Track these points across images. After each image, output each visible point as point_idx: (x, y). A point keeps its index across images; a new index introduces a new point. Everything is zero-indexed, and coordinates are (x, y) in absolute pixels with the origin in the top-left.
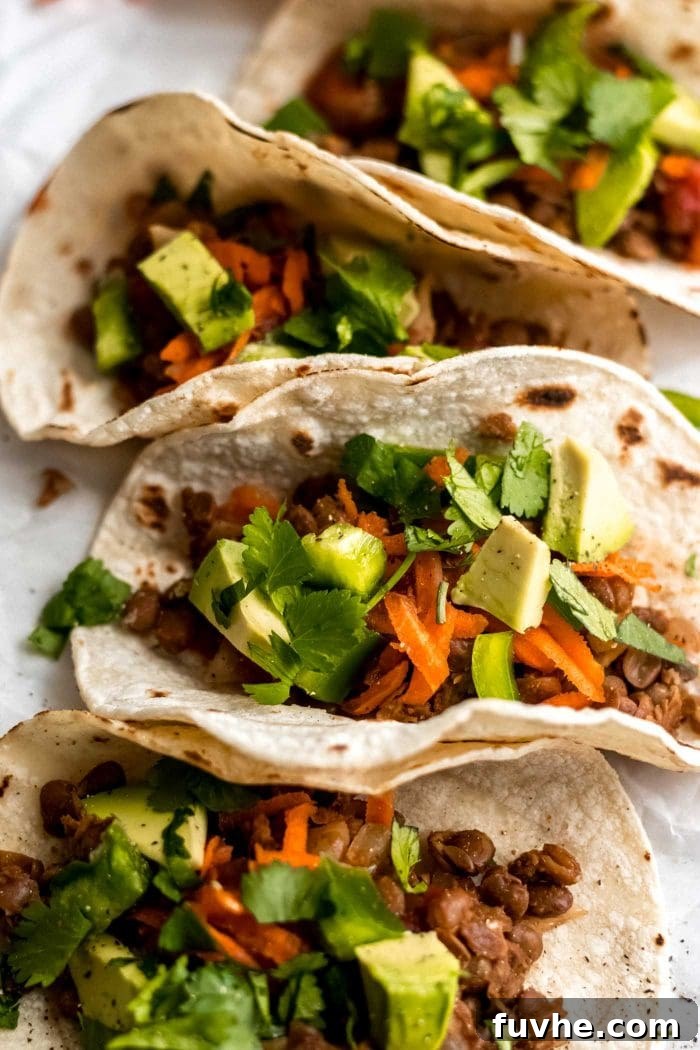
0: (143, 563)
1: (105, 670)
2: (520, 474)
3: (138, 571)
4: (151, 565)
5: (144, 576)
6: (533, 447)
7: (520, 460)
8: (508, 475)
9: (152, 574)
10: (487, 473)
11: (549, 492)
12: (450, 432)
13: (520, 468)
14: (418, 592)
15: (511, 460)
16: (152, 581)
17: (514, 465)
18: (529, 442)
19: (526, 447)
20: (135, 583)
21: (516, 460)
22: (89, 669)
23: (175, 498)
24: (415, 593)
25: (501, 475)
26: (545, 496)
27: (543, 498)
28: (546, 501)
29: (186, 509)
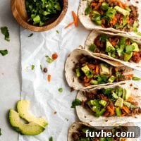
1: (80, 112)
3: (82, 99)
6: (121, 89)
10: (117, 92)
23: (85, 92)
24: (110, 106)
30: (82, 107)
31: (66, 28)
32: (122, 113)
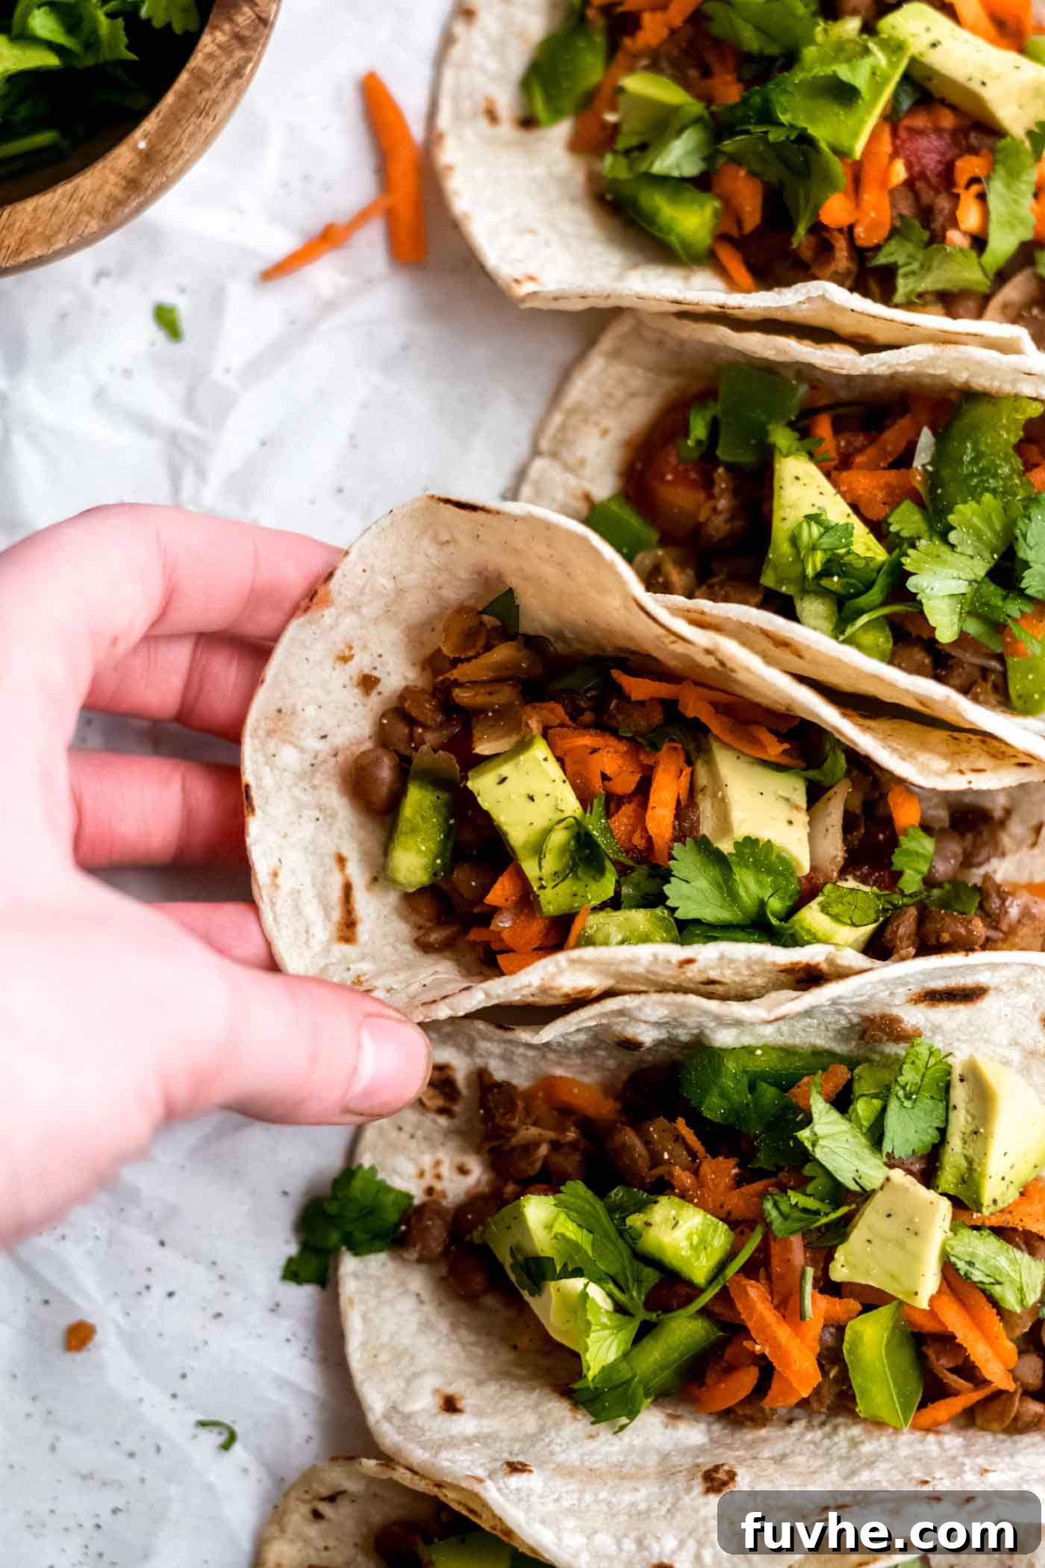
0: (427, 1161)
1: (383, 1346)
2: (908, 1104)
3: (421, 1174)
4: (437, 1164)
5: (429, 1180)
6: (927, 1068)
7: (908, 1088)
8: (893, 1105)
9: (438, 1177)
10: (864, 1108)
11: (947, 1120)
12: (823, 1028)
13: (908, 1097)
14: (774, 1278)
15: (898, 1088)
16: (438, 1186)
17: (901, 1093)
18: (920, 1064)
19: (917, 1070)
20: (416, 1190)
21: (904, 1088)
22: (363, 1345)
23: (468, 1078)
24: (769, 1278)
25: (884, 1109)
26: (942, 1126)
27: (938, 1129)
28: (943, 1132)
29: (482, 1103)
30: (417, 1281)
31: (276, 272)
32: (934, 1391)
